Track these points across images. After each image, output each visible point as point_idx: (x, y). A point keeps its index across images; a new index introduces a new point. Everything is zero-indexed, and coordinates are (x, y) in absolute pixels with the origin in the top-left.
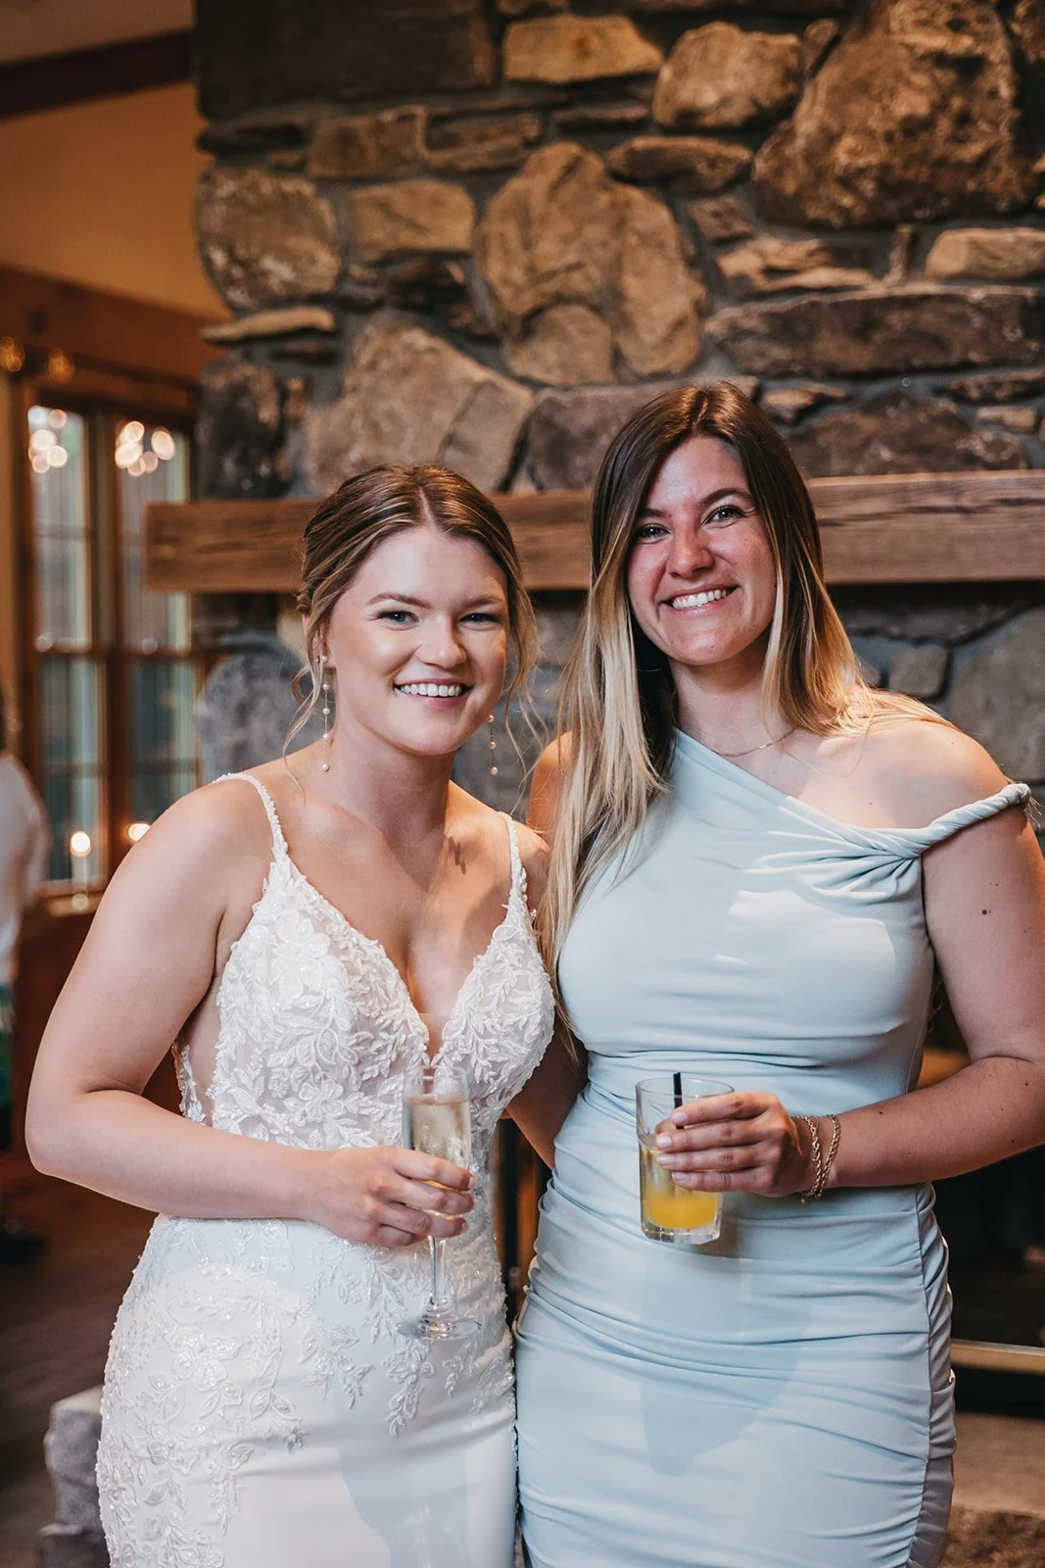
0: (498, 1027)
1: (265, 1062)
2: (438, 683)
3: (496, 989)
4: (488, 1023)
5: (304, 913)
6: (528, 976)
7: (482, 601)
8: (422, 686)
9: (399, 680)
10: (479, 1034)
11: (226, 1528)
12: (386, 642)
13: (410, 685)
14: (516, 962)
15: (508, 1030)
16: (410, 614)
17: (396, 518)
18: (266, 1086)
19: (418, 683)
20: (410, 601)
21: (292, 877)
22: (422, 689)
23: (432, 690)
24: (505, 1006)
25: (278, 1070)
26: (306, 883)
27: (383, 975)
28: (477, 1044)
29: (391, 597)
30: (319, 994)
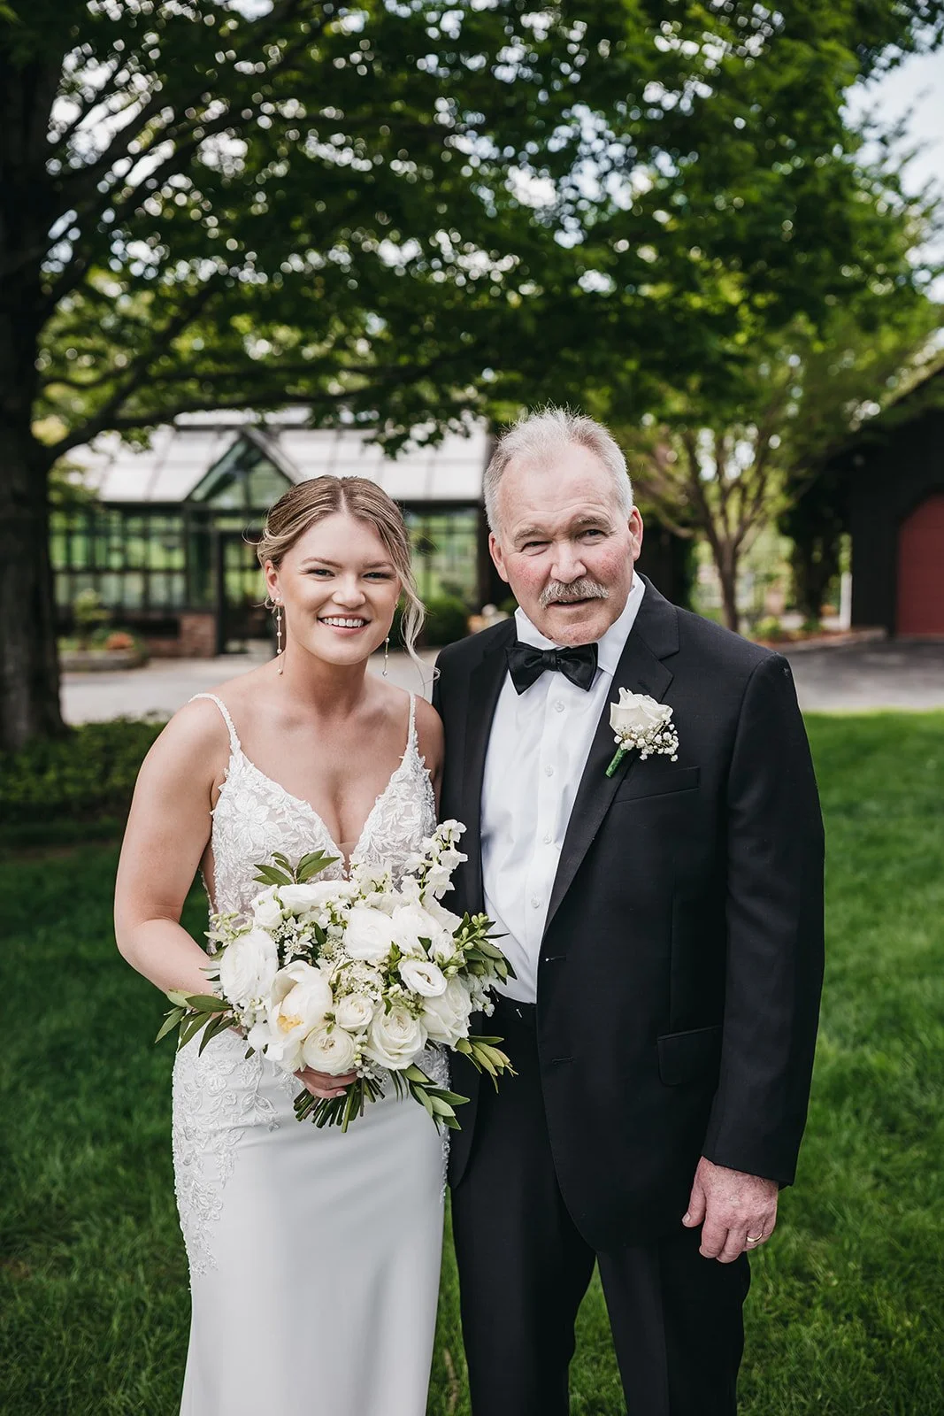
0: (392, 843)
1: (239, 889)
2: (346, 618)
3: (390, 816)
4: (384, 841)
5: (252, 792)
6: (411, 805)
7: (378, 565)
8: (335, 619)
9: (321, 616)
10: (379, 851)
11: (224, 1183)
12: (313, 588)
13: (328, 618)
14: (404, 796)
15: (399, 844)
16: (329, 571)
17: (323, 507)
18: (242, 904)
19: (332, 617)
20: (328, 563)
21: (244, 765)
22: (335, 621)
23: (342, 622)
24: (397, 828)
25: (247, 894)
26: (255, 769)
27: (312, 823)
28: (379, 857)
29: (316, 560)
30: (263, 849)
